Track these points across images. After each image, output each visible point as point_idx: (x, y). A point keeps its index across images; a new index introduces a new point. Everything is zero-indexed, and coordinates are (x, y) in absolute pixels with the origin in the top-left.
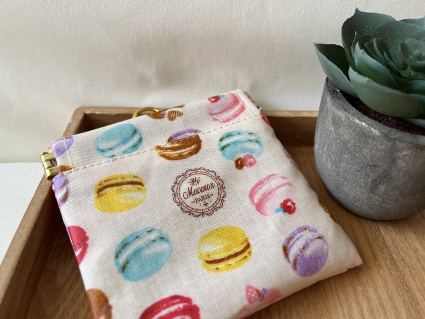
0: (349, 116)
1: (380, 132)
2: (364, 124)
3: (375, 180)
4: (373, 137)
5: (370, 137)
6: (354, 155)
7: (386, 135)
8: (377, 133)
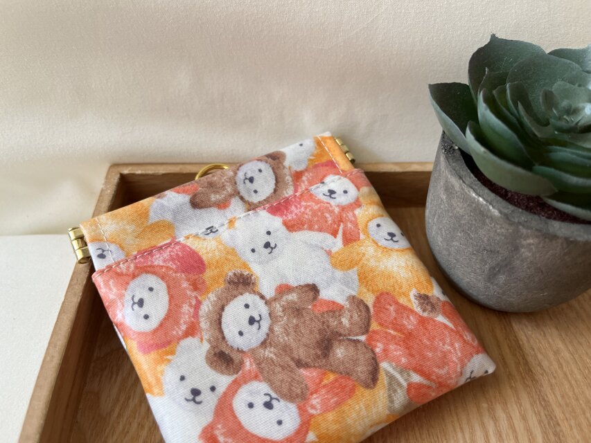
0: (464, 186)
1: (500, 212)
4: (491, 217)
5: (487, 217)
6: (469, 235)
7: (507, 217)
8: (496, 213)
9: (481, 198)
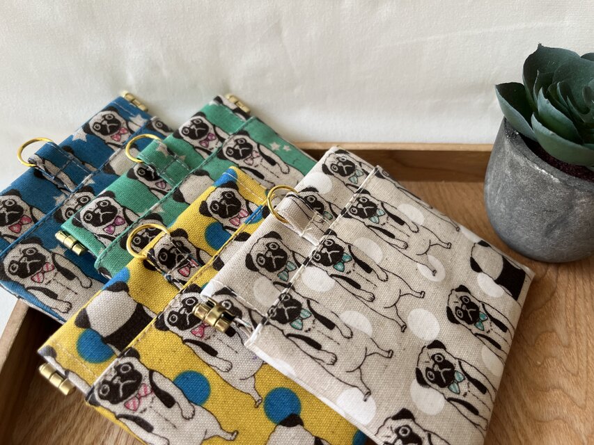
0: (529, 162)
1: (560, 180)
2: (543, 171)
3: (551, 225)
4: (552, 184)
5: (549, 184)
6: (531, 200)
7: (565, 183)
8: (557, 180)
9: (543, 170)
